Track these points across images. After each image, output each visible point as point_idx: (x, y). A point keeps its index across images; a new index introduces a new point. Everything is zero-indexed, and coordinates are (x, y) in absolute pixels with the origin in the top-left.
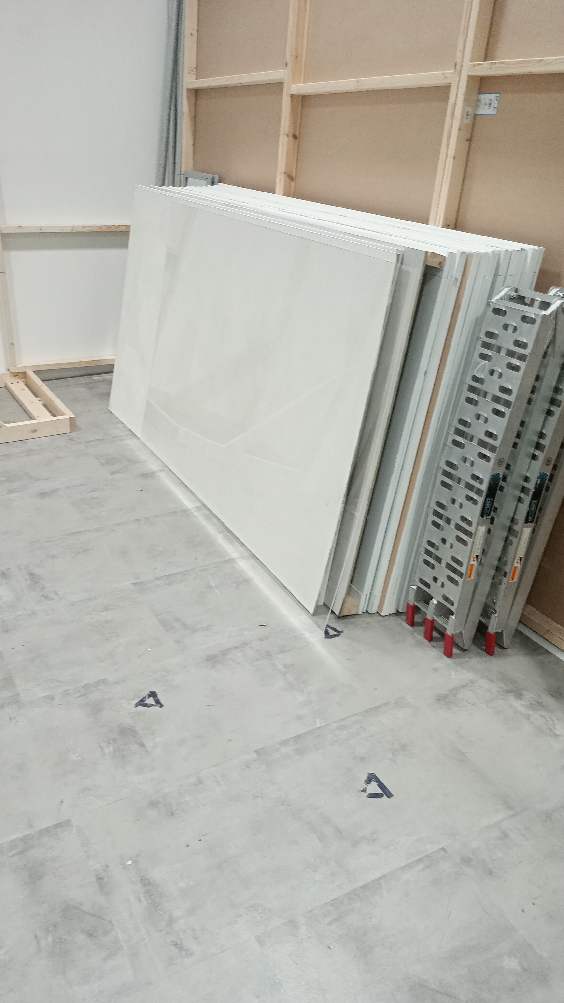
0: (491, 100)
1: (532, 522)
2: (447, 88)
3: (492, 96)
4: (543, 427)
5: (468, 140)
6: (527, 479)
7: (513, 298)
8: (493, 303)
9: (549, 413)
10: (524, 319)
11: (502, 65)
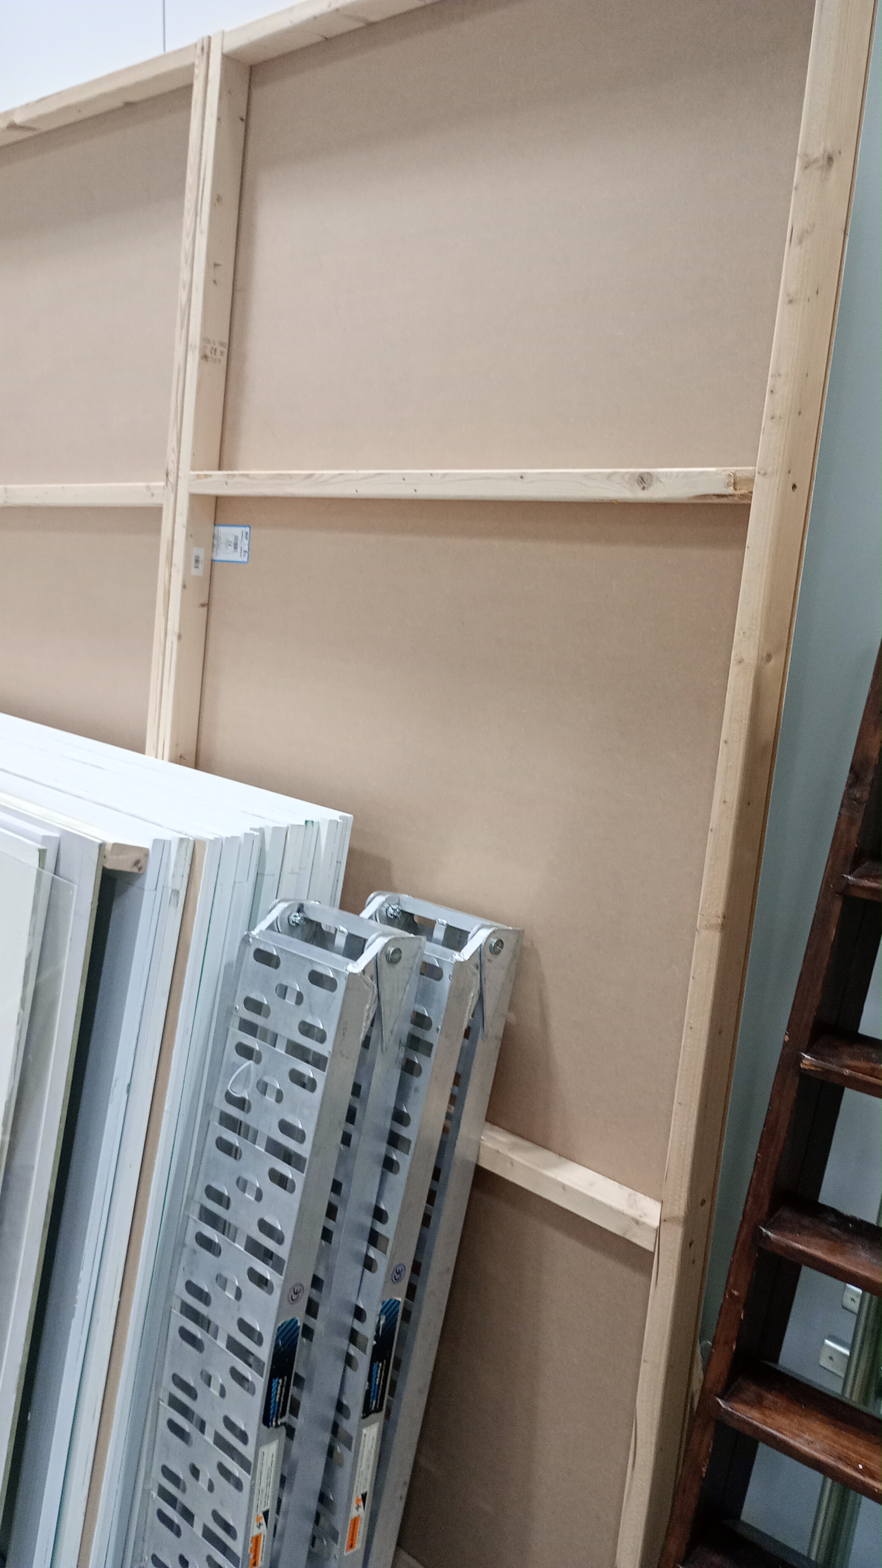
0: (236, 538)
1: (378, 1410)
2: (155, 513)
3: (238, 531)
4: (379, 1196)
5: (203, 605)
6: (359, 1314)
7: (294, 925)
8: (254, 938)
9: (389, 1165)
10: (316, 978)
11: (245, 480)
